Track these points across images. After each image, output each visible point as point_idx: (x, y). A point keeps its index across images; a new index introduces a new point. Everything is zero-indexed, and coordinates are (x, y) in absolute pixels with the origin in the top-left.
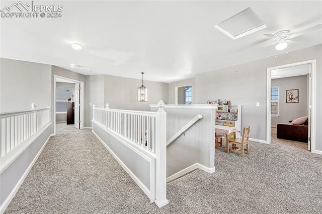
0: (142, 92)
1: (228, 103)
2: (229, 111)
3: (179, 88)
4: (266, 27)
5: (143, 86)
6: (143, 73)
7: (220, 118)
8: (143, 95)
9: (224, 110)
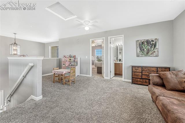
0: (14, 48)
1: (74, 57)
2: (74, 61)
3: (52, 47)
4: (77, 17)
5: (15, 43)
6: (15, 34)
7: (70, 65)
8: (15, 50)
9: (72, 61)
